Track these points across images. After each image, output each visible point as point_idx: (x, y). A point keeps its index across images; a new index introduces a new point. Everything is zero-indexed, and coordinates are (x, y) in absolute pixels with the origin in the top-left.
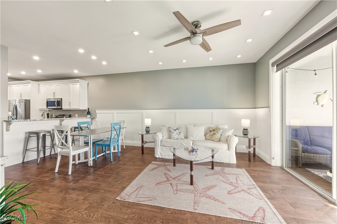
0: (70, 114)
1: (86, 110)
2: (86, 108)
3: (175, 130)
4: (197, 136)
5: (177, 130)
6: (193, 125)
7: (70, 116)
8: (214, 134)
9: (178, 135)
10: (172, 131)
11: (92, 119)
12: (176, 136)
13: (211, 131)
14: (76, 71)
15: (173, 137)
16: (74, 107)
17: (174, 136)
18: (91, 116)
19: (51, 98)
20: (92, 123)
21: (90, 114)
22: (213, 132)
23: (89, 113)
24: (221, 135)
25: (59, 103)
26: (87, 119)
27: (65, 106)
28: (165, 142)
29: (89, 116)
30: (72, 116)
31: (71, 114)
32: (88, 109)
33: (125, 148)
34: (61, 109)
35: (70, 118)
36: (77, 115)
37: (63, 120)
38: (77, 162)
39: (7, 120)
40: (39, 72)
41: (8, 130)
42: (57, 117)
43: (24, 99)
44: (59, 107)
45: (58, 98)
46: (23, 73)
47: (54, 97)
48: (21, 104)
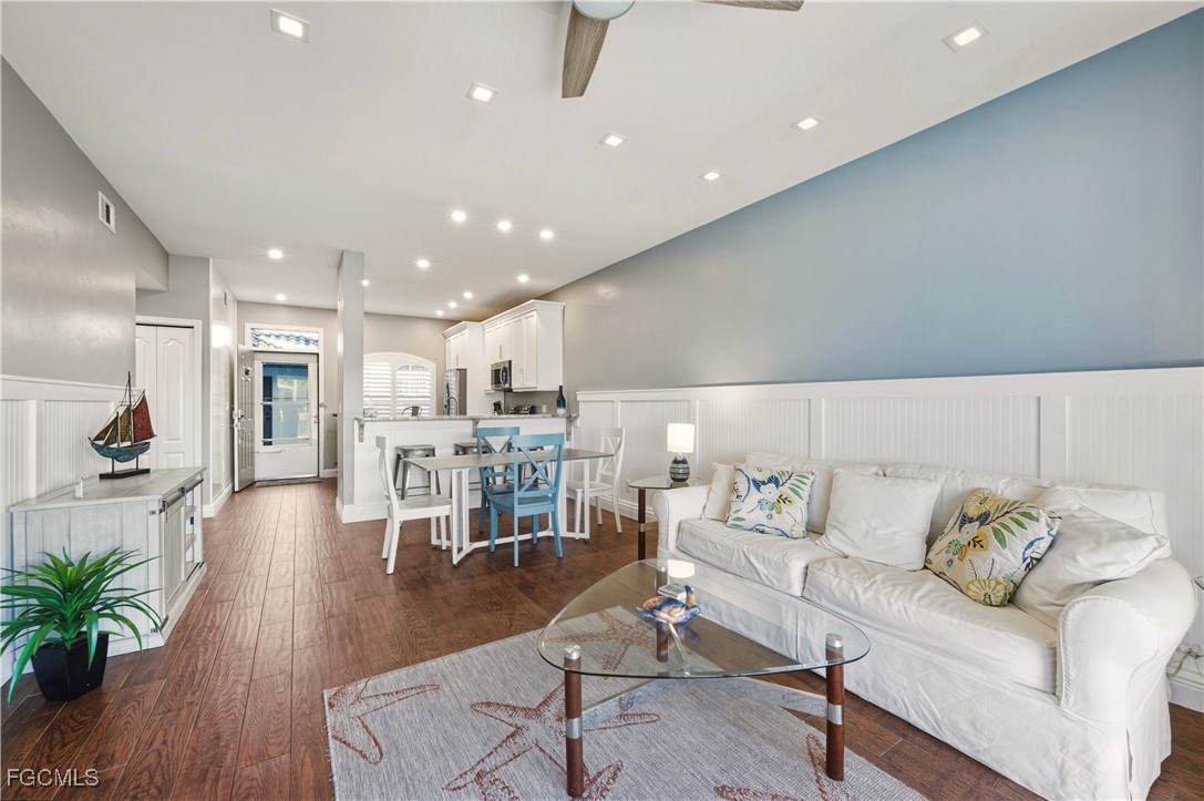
0: (530, 404)
1: (553, 392)
2: (552, 385)
3: (758, 485)
4: (867, 532)
5: (772, 485)
6: (874, 469)
7: (534, 411)
8: (976, 542)
9: (768, 512)
10: (742, 486)
11: (570, 419)
12: (758, 517)
13: (965, 520)
14: (523, 279)
15: (739, 519)
17: (740, 515)
18: (568, 411)
19: (497, 360)
20: (569, 434)
21: (564, 406)
22: (972, 530)
23: (561, 402)
24: (1033, 564)
25: (508, 373)
26: (557, 422)
27: (516, 384)
28: (691, 533)
29: (561, 411)
30: (537, 410)
31: (533, 404)
32: (561, 387)
33: (620, 530)
35: (533, 416)
39: (361, 417)
40: (468, 295)
41: (361, 440)
42: (517, 411)
43: (460, 367)
44: (507, 386)
45: (506, 359)
46: (453, 305)
47: (501, 357)
48: (453, 381)
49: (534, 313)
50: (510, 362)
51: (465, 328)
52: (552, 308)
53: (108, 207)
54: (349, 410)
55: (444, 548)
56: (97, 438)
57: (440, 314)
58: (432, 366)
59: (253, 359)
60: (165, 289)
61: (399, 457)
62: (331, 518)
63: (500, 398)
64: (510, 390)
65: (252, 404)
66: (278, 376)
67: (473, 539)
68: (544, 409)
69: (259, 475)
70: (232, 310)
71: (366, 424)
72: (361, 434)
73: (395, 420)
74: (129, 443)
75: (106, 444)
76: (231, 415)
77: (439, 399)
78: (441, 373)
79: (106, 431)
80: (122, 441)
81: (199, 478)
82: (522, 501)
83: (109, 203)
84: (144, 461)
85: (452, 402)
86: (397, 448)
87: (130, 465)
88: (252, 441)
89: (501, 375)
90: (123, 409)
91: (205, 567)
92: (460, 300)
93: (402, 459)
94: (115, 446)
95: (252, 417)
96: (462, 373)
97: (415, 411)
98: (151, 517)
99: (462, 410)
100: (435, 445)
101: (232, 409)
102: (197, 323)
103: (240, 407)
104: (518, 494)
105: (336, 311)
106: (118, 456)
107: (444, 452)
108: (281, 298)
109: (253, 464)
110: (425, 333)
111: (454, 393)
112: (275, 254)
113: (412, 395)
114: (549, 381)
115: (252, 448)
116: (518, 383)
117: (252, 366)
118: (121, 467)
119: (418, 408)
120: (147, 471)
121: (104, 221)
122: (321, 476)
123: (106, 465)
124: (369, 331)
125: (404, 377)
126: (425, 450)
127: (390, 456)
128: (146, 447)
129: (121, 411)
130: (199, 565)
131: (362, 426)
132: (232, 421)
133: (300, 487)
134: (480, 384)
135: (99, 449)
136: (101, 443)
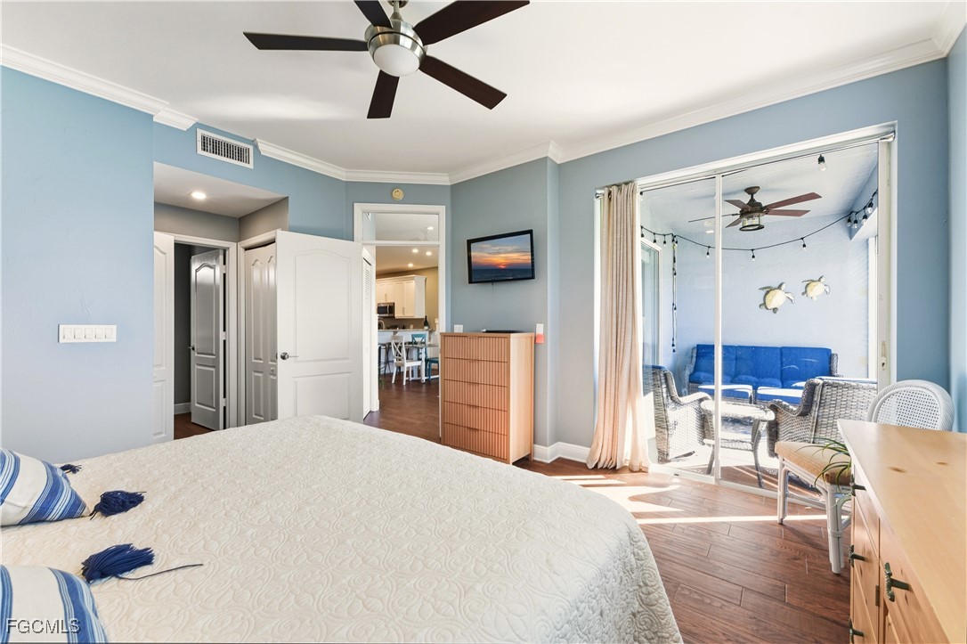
0: (404, 324)
1: (422, 319)
2: (422, 316)
7: (404, 328)
11: (431, 332)
16: (408, 315)
18: (429, 328)
19: (383, 301)
21: (428, 326)
23: (426, 323)
25: (391, 308)
26: (424, 331)
27: (398, 314)
29: (426, 328)
30: (407, 327)
32: (426, 318)
34: (394, 317)
35: (404, 330)
36: (412, 326)
37: (397, 332)
38: (411, 379)
42: (391, 328)
44: (391, 315)
45: (390, 301)
47: (387, 301)
49: (413, 281)
50: (394, 303)
63: (382, 321)
89: (385, 310)
114: (420, 314)
116: (400, 314)
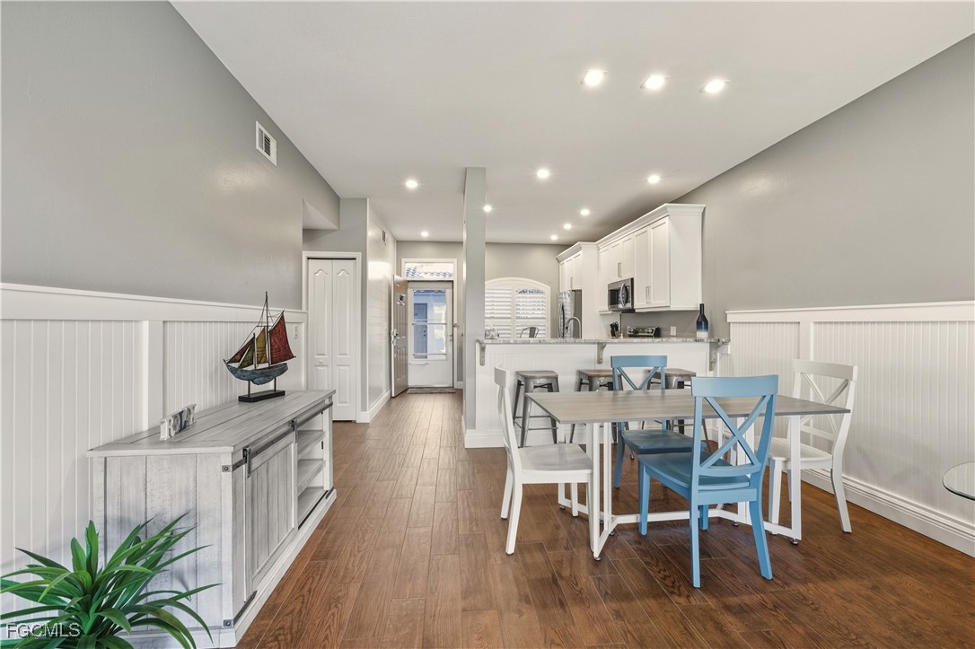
0: (656, 326)
1: (693, 312)
2: (693, 305)
7: (657, 335)
11: (716, 345)
14: (654, 180)
16: (659, 302)
18: (711, 335)
20: (713, 363)
21: (706, 328)
23: (702, 322)
25: (628, 292)
29: (702, 334)
30: (663, 333)
31: (661, 326)
32: (702, 306)
35: (658, 340)
39: (482, 338)
40: (585, 212)
41: (482, 363)
42: (635, 334)
43: (574, 289)
44: (629, 305)
45: (626, 276)
46: (568, 226)
47: (619, 276)
48: (568, 302)
49: (666, 220)
50: (632, 279)
51: (580, 249)
52: (690, 212)
53: (267, 141)
54: (472, 331)
55: (575, 514)
56: (233, 360)
57: (554, 238)
58: (547, 289)
59: (407, 288)
60: (335, 227)
61: (519, 384)
62: (458, 437)
63: (616, 319)
64: (632, 311)
65: (406, 324)
66: (434, 304)
67: (617, 511)
68: (673, 331)
69: (411, 383)
70: (391, 248)
71: (487, 346)
72: (482, 357)
73: (515, 343)
74: (266, 365)
75: (241, 366)
76: (390, 334)
77: (554, 321)
78: (556, 296)
79: (242, 352)
80: (259, 363)
81: (327, 402)
82: (705, 481)
83: (269, 136)
84: (282, 382)
85: (567, 325)
86: (518, 373)
87: (270, 386)
88: (406, 354)
89: (619, 295)
90: (261, 329)
91: (333, 496)
92: (576, 219)
93: (523, 383)
94: (251, 368)
95: (406, 335)
96: (577, 295)
97: (533, 332)
98: (224, 474)
99: (577, 333)
100: (557, 371)
101: (390, 329)
102: (358, 255)
103: (396, 327)
104: (699, 470)
105: (462, 243)
106: (253, 378)
107: (567, 380)
108: (425, 235)
109: (406, 373)
110: (540, 259)
111: (569, 314)
112: (412, 184)
113: (529, 316)
114: (687, 298)
115: (406, 361)
116: (640, 303)
117: (406, 293)
118: (256, 389)
119: (535, 329)
120: (282, 394)
121: (263, 152)
122: (455, 387)
123: (242, 387)
124: (491, 260)
125: (521, 300)
126: (548, 378)
127: (510, 381)
128: (283, 370)
129: (258, 332)
130: (327, 494)
131: (483, 349)
132: (390, 338)
133: (438, 396)
134: (596, 305)
135: (233, 371)
136: (236, 365)
